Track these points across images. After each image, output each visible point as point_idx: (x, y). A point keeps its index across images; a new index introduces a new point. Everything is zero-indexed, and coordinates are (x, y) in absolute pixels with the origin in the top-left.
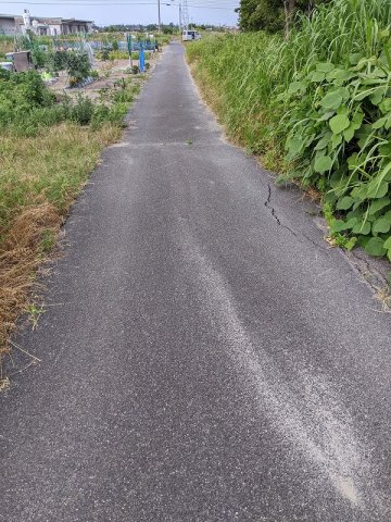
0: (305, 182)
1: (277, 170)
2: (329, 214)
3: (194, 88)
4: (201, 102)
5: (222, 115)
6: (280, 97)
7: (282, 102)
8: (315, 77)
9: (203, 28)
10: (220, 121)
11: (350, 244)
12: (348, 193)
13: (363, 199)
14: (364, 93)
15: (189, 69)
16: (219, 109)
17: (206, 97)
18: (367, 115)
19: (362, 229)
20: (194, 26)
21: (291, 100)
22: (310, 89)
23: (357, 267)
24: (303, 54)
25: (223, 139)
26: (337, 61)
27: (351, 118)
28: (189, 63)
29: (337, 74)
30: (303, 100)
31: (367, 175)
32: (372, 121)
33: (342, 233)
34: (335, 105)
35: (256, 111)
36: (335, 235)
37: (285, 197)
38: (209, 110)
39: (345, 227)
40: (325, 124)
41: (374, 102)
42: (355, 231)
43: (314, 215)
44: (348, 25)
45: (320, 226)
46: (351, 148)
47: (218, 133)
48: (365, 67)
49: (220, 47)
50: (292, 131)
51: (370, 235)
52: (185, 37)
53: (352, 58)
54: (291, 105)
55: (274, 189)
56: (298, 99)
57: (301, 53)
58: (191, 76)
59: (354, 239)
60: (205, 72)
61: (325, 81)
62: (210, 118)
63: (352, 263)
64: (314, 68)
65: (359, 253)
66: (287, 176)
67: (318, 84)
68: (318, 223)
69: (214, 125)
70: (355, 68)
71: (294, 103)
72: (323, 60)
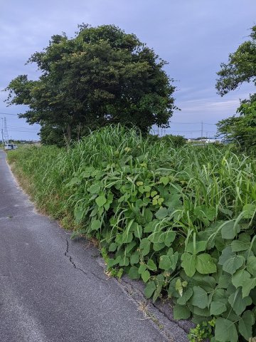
0: (88, 236)
1: (72, 229)
2: (105, 255)
3: (13, 179)
4: (18, 188)
5: (33, 196)
6: (67, 185)
7: (69, 188)
8: (85, 175)
9: (19, 142)
10: (32, 200)
11: (120, 274)
12: (113, 240)
13: (121, 244)
14: (111, 184)
15: (10, 167)
16: (30, 192)
17: (22, 185)
18: (115, 195)
19: (124, 263)
20: (13, 141)
21: (74, 187)
22: (83, 182)
23: (126, 289)
24: (77, 161)
25: (35, 211)
26: (96, 166)
27: (106, 197)
28: (10, 164)
29: (96, 173)
30: (81, 187)
31: (121, 229)
32: (119, 198)
33: (114, 267)
34: (97, 190)
35: (54, 194)
36: (110, 270)
37: (77, 247)
38: (24, 193)
39: (115, 263)
40: (94, 200)
41: (117, 188)
42: (121, 265)
43: (97, 256)
44: (98, 148)
45: (101, 264)
46: (110, 214)
47: (31, 208)
48: (110, 169)
49: (29, 155)
50: (76, 205)
51: (130, 265)
52: (7, 148)
53: (103, 164)
54: (74, 189)
55: (70, 242)
56: (78, 186)
57: (76, 161)
58: (11, 172)
59: (121, 270)
60: (20, 169)
61: (90, 177)
62: (25, 198)
63: (123, 287)
64: (83, 170)
65: (126, 279)
66: (78, 233)
67: (86, 179)
68: (100, 262)
69: (28, 203)
70: (105, 170)
71: (76, 189)
72: (88, 165)
